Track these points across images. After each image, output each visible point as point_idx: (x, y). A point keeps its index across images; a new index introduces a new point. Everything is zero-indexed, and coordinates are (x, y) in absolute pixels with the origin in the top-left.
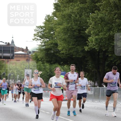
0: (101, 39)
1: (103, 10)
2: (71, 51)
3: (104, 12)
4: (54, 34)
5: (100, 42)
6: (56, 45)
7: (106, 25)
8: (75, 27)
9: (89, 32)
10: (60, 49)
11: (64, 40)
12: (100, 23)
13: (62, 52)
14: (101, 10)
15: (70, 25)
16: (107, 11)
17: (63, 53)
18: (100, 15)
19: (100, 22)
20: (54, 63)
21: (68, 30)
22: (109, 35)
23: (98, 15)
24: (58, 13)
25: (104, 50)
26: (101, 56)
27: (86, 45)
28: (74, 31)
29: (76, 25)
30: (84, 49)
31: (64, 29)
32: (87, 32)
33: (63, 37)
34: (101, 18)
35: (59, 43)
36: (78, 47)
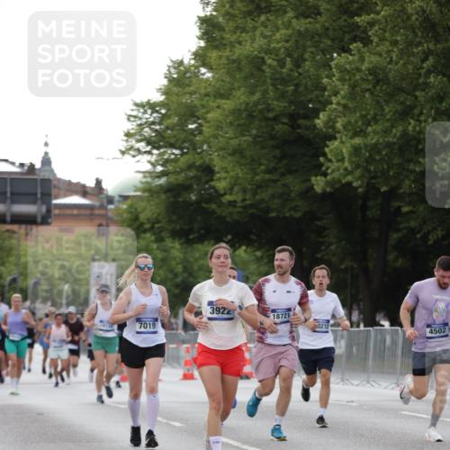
0: (375, 148)
1: (382, 39)
2: (264, 195)
3: (383, 48)
4: (199, 130)
5: (370, 160)
6: (208, 171)
7: (391, 96)
8: (279, 106)
9: (331, 123)
10: (221, 185)
11: (238, 152)
12: (369, 90)
13: (228, 198)
14: (376, 40)
15: (257, 96)
16: (395, 43)
17: (232, 203)
18: (371, 60)
19: (370, 86)
20: (201, 239)
21: (251, 116)
22: (405, 133)
23: (362, 59)
24: (214, 54)
25: (384, 189)
26: (373, 212)
27: (318, 170)
28: (275, 119)
29: (282, 96)
30: (312, 188)
31: (236, 112)
32: (320, 121)
33: (234, 142)
34: (373, 71)
35: (218, 164)
36: (289, 179)
